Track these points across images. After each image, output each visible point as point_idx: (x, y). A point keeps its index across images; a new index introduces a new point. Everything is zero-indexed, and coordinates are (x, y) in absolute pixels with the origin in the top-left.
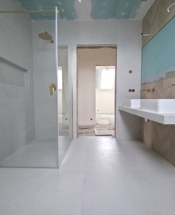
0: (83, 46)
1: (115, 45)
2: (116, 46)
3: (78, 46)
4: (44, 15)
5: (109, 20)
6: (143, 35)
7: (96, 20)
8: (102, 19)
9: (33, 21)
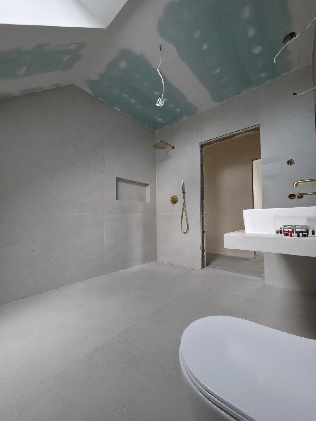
0: (207, 142)
1: (257, 126)
2: (260, 127)
3: (201, 144)
4: (164, 122)
5: (245, 92)
6: (298, 94)
7: (224, 102)
8: (233, 97)
9: (157, 131)
